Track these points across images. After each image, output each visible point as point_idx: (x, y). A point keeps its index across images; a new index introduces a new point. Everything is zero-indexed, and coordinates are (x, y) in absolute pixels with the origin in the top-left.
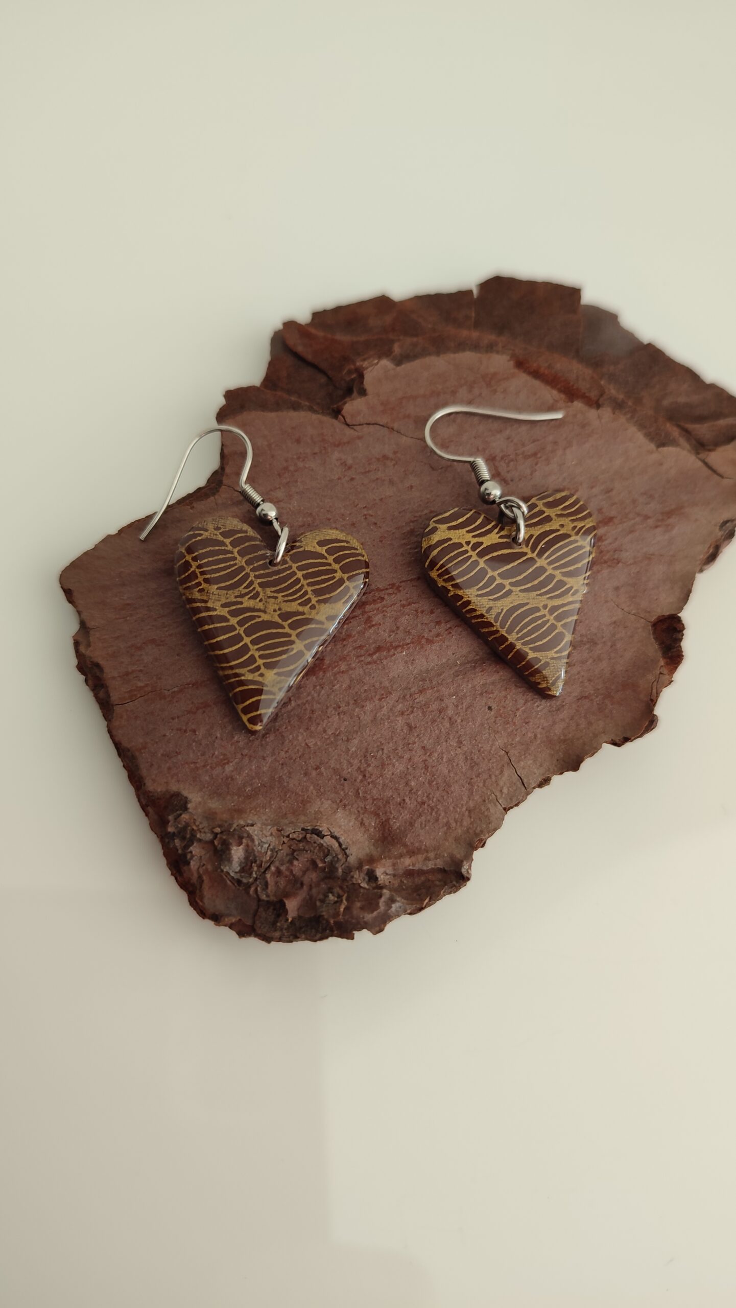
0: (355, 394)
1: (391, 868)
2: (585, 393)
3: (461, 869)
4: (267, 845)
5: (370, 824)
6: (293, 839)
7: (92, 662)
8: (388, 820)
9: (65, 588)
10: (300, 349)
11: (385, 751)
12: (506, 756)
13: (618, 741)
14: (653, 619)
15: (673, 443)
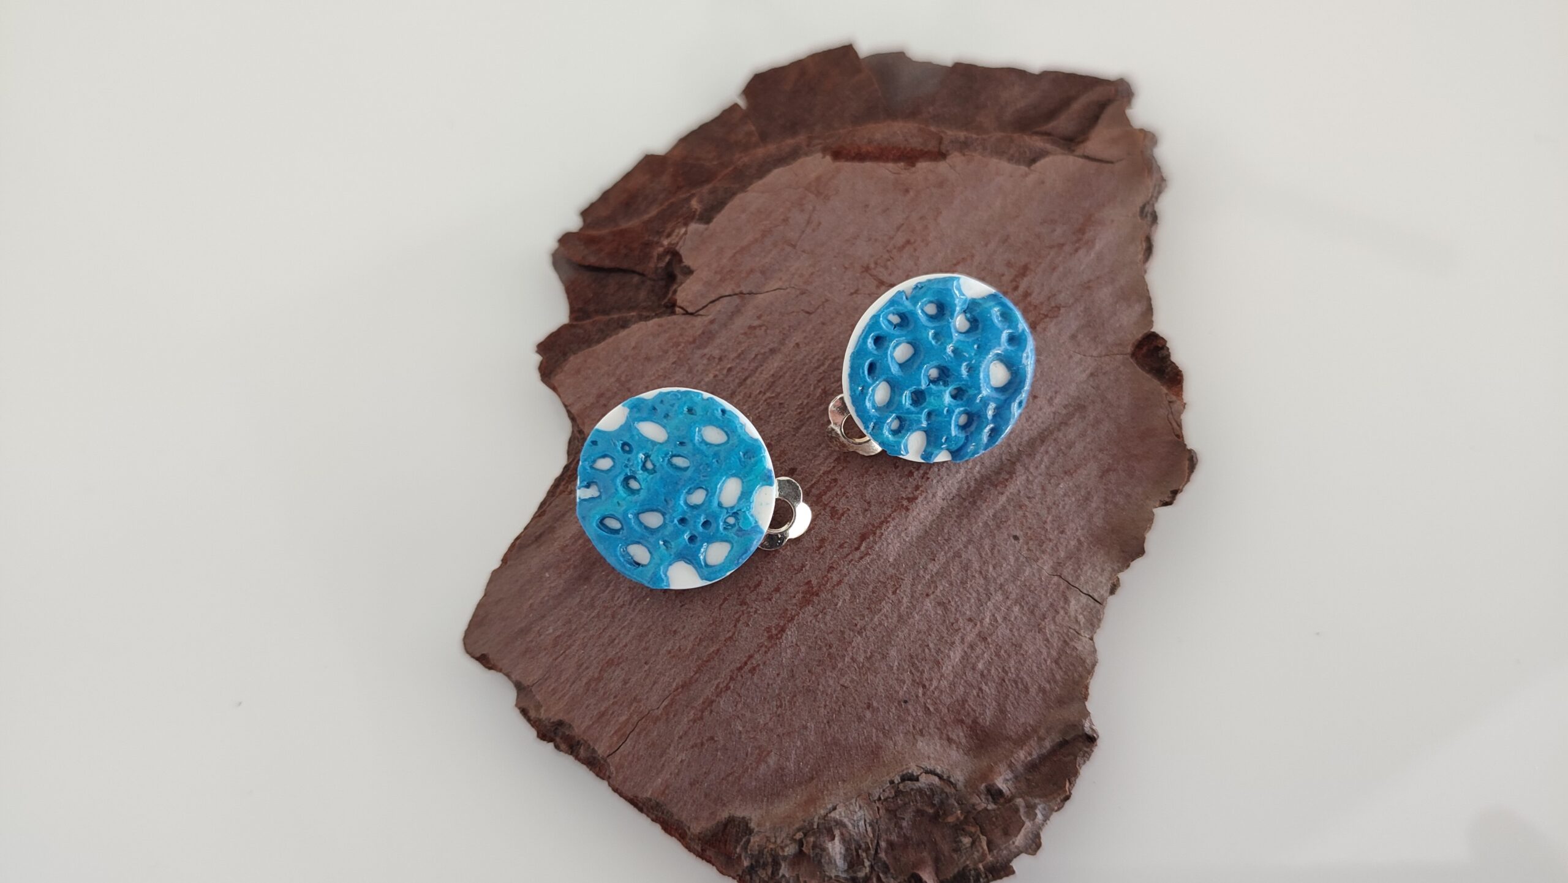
0: (680, 277)
1: (1009, 771)
2: (921, 150)
3: (1083, 730)
4: (862, 823)
5: (958, 736)
6: (886, 800)
7: (553, 723)
8: (975, 721)
9: (478, 655)
10: (592, 260)
11: (931, 645)
12: (1061, 581)
13: (1167, 500)
14: (1129, 349)
15: (1043, 154)
